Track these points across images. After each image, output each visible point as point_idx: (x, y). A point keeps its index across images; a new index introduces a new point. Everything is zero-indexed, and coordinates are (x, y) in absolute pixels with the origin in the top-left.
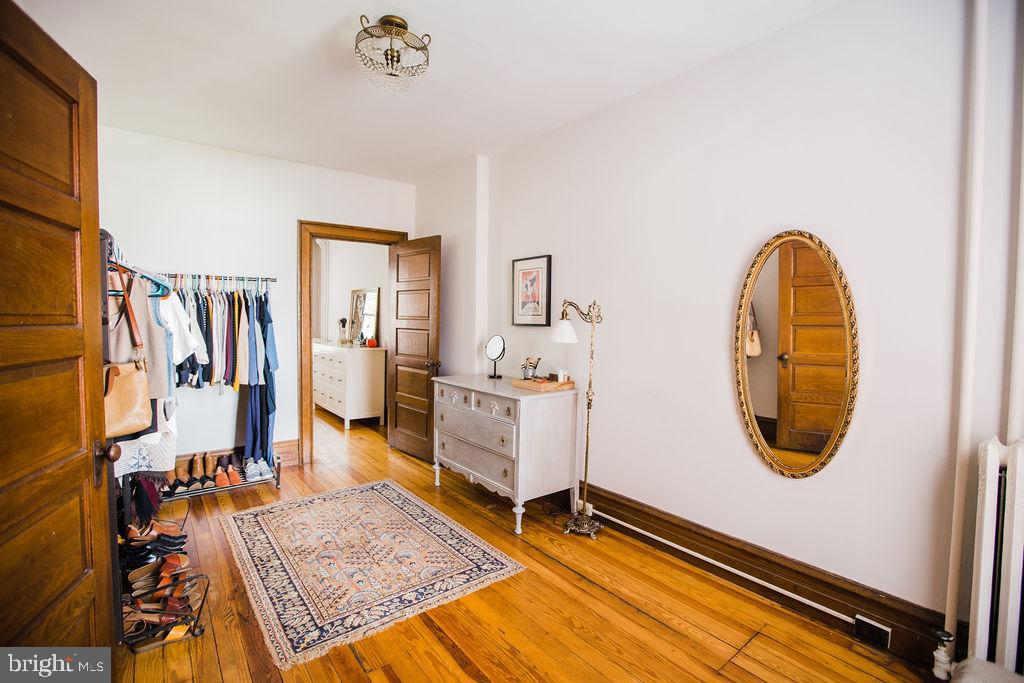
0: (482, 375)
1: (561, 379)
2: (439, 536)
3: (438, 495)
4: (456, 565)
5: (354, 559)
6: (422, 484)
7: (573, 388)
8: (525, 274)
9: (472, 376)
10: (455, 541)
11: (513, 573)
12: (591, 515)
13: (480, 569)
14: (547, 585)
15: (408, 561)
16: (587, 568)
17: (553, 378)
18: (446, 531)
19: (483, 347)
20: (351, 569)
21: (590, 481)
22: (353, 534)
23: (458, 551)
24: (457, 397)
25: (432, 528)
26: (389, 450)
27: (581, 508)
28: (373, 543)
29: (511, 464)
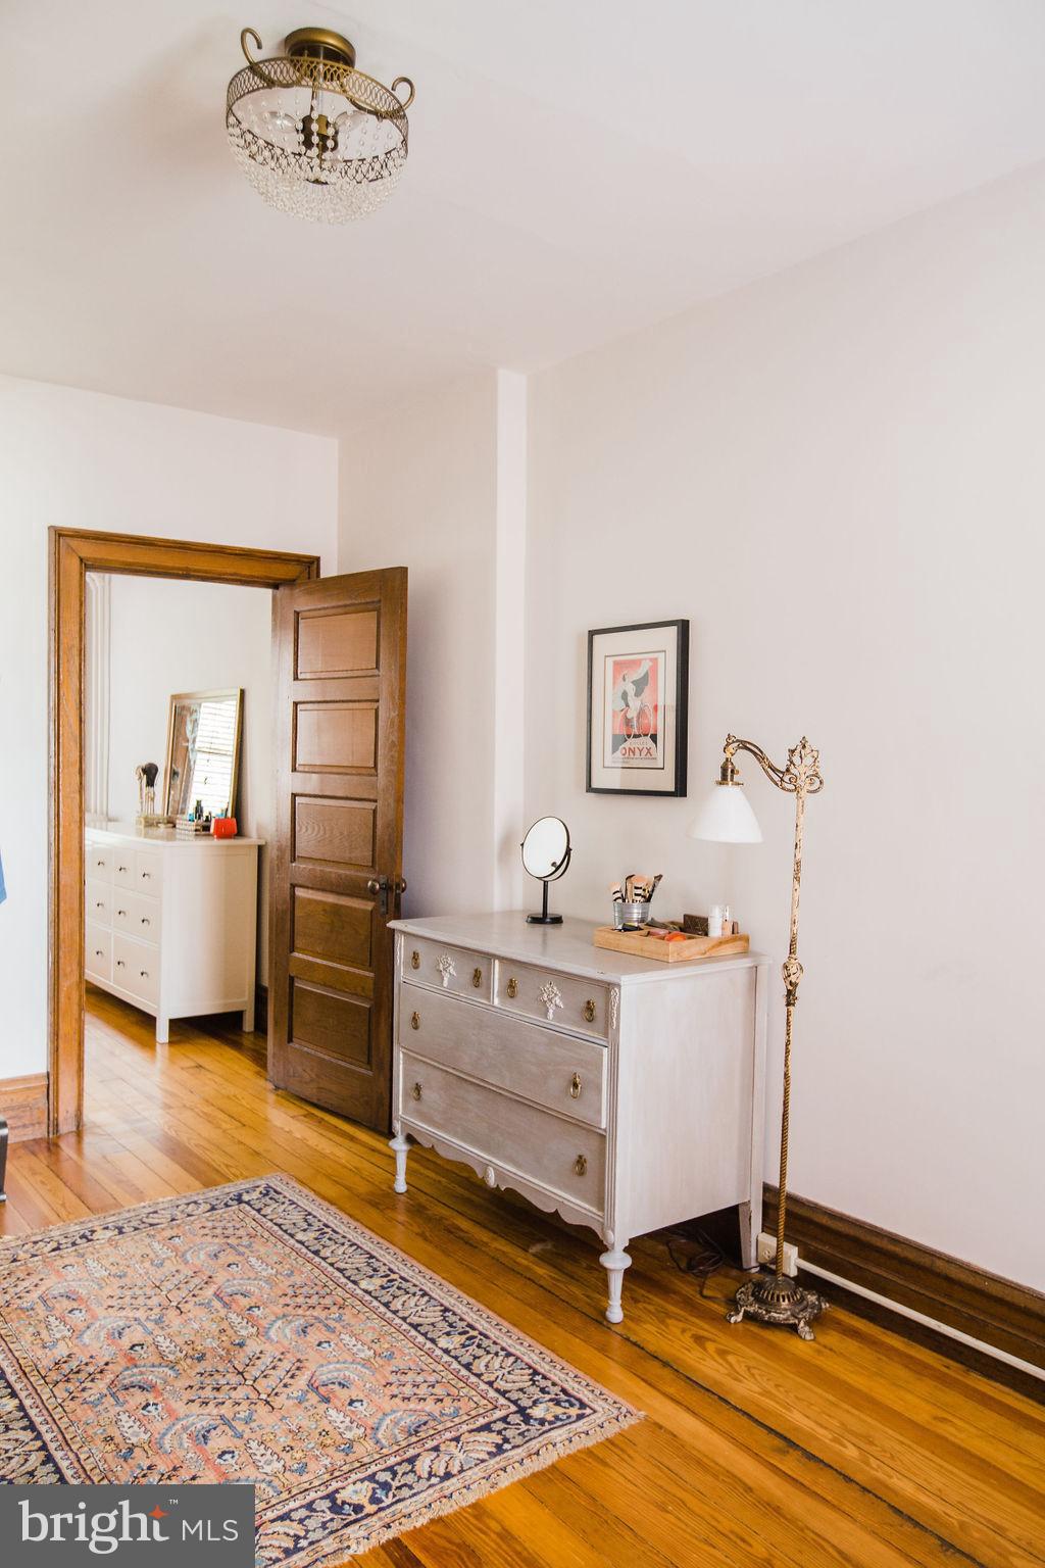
0: (509, 914)
1: (716, 930)
2: (415, 1327)
3: (401, 1217)
4: (465, 1405)
5: (208, 1393)
6: (363, 1188)
7: (745, 953)
8: (619, 666)
9: (482, 918)
10: (458, 1340)
11: (611, 1430)
12: (793, 1273)
13: (527, 1419)
14: (701, 1463)
15: (344, 1395)
16: (799, 1419)
17: (694, 926)
18: (432, 1315)
19: (512, 844)
20: (200, 1418)
21: (793, 1187)
22: (199, 1324)
23: (468, 1366)
24: (453, 972)
25: (397, 1304)
26: (272, 1097)
27: (768, 1253)
28: (252, 1347)
29: (594, 1142)
